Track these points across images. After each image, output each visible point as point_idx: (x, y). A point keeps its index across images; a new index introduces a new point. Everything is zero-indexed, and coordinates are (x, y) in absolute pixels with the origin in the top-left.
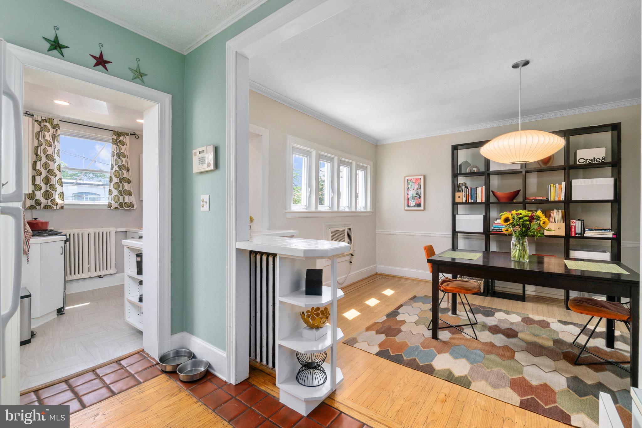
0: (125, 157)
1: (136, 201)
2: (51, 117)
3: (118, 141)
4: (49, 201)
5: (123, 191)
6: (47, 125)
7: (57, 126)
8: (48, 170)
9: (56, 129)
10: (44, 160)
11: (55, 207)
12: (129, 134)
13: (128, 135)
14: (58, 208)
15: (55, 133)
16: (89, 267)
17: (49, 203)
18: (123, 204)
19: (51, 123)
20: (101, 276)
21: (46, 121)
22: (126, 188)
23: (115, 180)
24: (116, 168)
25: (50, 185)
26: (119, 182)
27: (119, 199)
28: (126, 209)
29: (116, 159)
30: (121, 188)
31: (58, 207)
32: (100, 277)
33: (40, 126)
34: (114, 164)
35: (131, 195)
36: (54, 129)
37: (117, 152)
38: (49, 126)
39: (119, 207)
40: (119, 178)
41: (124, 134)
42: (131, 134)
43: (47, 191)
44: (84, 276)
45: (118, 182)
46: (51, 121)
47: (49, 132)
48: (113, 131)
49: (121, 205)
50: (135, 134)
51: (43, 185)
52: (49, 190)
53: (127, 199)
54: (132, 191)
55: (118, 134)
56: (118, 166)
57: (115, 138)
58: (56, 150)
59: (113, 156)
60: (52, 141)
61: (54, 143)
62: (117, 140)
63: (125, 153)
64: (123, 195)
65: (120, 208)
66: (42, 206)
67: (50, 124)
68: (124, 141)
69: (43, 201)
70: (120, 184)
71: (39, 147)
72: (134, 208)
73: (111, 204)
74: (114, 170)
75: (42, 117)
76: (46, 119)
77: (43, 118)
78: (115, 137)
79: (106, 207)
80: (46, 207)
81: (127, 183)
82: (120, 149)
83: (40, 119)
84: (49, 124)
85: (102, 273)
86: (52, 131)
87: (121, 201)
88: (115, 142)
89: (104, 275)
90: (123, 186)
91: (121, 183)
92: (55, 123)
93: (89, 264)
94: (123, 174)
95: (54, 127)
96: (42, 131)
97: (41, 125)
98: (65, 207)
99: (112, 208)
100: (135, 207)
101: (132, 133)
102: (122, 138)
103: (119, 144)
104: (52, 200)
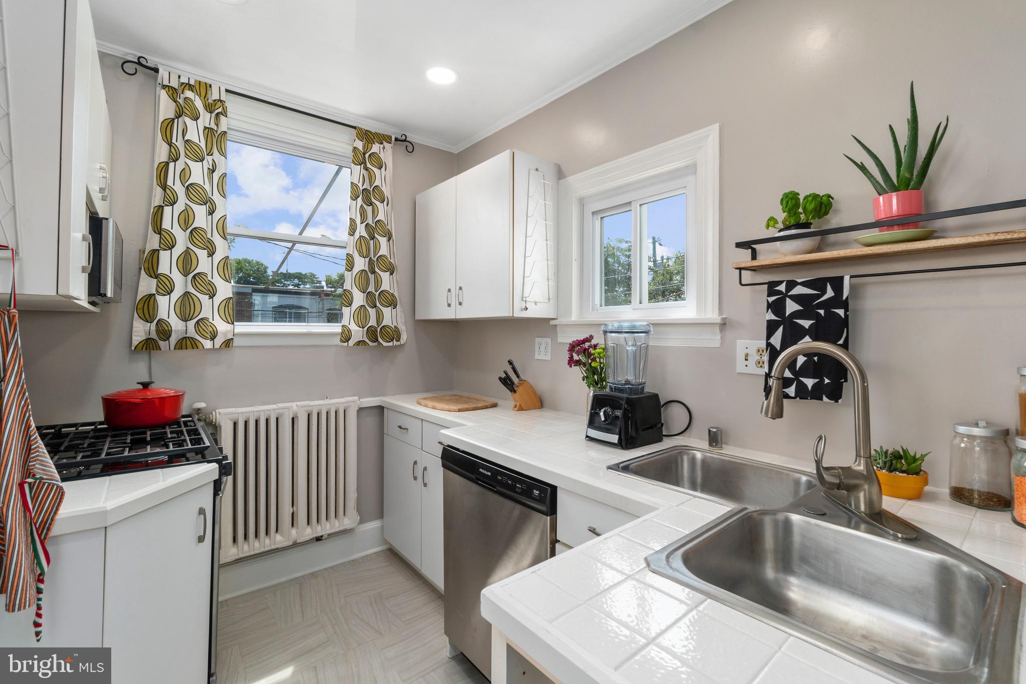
0: (383, 202)
1: (406, 324)
2: (203, 80)
3: (367, 155)
4: (191, 324)
5: (377, 294)
6: (193, 98)
7: (219, 104)
8: (191, 232)
9: (217, 111)
10: (182, 201)
11: (208, 344)
12: (393, 139)
13: (391, 140)
14: (217, 346)
15: (213, 126)
16: (293, 514)
17: (192, 332)
18: (379, 330)
19: (203, 94)
20: (322, 536)
21: (191, 87)
22: (385, 286)
23: (360, 264)
24: (361, 230)
25: (194, 277)
26: (368, 271)
27: (367, 317)
28: (385, 344)
29: (362, 206)
30: (371, 288)
31: (219, 341)
32: (319, 539)
33: (175, 101)
34: (358, 221)
35: (395, 307)
36: (211, 112)
37: (365, 187)
38: (199, 104)
39: (367, 341)
40: (367, 259)
41: (383, 138)
42: (396, 139)
43: (187, 294)
44: (279, 540)
45: (367, 269)
46: (203, 88)
47: (196, 119)
48: (355, 128)
49: (372, 334)
50: (405, 141)
51: (177, 277)
52: (193, 291)
53: (389, 317)
54: (396, 294)
55: (368, 137)
56: (366, 225)
57: (361, 148)
58: (216, 176)
59: (355, 198)
60: (203, 144)
61: (210, 154)
62: (364, 154)
63: (384, 189)
64: (378, 305)
65: (371, 343)
66: (173, 339)
67: (200, 96)
68: (382, 155)
69: (176, 324)
70: (369, 274)
71: (172, 165)
72: (402, 341)
73: (349, 331)
74: (357, 235)
75: (179, 77)
76: (192, 82)
77: (184, 80)
78: (360, 145)
79: (337, 341)
80: (185, 343)
81: (388, 273)
82: (371, 177)
83: (174, 83)
84: (197, 96)
85: (325, 528)
86: (206, 119)
87: (373, 322)
88: (361, 159)
89: (330, 535)
90: (378, 283)
91: (373, 272)
92: (215, 96)
93: (293, 505)
94: (377, 247)
95: (209, 108)
96: (180, 116)
97: (178, 100)
98: (237, 342)
99: (351, 343)
100: (404, 337)
101: (399, 137)
102: (375, 148)
103: (369, 165)
104: (198, 322)
